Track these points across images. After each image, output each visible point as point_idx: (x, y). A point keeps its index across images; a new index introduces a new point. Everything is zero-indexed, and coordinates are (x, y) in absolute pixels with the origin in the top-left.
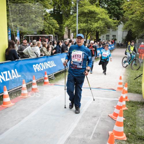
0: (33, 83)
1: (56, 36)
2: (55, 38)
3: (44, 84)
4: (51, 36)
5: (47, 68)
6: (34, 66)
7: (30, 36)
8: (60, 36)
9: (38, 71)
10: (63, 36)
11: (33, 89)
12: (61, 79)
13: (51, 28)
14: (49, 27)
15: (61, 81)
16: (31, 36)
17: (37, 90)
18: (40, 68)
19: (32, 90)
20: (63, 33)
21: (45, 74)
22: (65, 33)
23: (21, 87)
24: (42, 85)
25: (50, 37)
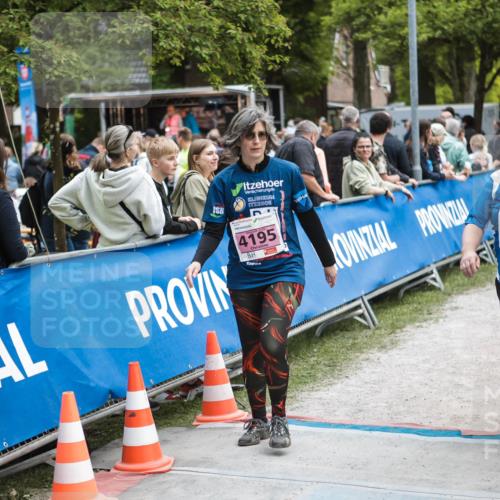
0: (133, 414)
1: (274, 95)
2: (269, 104)
3: (200, 416)
4: (244, 97)
5: (218, 309)
6: (131, 296)
7: (107, 102)
8: (301, 93)
9: (164, 328)
10: (324, 92)
11: (130, 454)
12: (314, 378)
13: (241, 45)
14: (224, 37)
15: (315, 395)
16: (114, 102)
17: (158, 456)
18: (169, 311)
19: (125, 459)
20: (317, 67)
21: (210, 350)
22: (332, 67)
23: (53, 445)
24: (190, 426)
25: (232, 99)
